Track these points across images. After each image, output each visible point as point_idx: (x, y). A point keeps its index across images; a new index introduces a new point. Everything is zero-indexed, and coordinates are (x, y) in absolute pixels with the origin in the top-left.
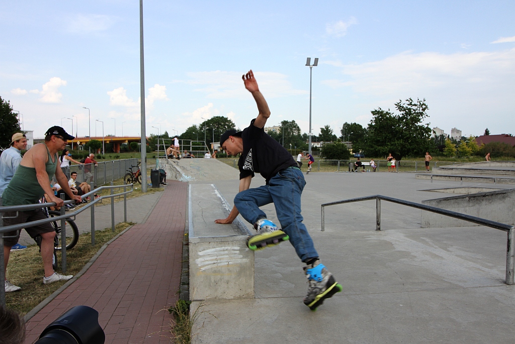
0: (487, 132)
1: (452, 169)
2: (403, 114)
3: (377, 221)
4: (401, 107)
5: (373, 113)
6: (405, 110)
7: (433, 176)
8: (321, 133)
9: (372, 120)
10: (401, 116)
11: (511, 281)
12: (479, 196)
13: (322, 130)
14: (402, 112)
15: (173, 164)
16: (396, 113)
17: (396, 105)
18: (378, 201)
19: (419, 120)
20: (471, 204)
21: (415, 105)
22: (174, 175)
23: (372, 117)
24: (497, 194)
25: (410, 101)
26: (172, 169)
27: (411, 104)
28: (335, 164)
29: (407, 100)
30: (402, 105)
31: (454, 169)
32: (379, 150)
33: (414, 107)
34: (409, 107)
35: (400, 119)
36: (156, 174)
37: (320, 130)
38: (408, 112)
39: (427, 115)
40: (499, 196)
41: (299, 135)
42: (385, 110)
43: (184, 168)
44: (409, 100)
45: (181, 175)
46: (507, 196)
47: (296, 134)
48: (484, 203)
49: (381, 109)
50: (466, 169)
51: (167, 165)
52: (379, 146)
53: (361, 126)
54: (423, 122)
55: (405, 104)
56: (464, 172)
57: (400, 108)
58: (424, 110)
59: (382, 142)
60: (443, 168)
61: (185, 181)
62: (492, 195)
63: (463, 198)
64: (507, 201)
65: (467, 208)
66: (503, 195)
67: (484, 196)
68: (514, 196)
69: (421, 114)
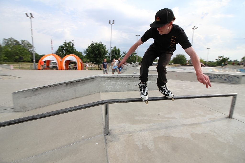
12: (75, 82)
20: (68, 87)
24: (88, 79)
40: (90, 80)
48: (79, 85)
62: (85, 80)
63: (61, 84)
64: (95, 82)
65: (65, 90)
66: (92, 79)
67: (79, 82)
68: (99, 79)
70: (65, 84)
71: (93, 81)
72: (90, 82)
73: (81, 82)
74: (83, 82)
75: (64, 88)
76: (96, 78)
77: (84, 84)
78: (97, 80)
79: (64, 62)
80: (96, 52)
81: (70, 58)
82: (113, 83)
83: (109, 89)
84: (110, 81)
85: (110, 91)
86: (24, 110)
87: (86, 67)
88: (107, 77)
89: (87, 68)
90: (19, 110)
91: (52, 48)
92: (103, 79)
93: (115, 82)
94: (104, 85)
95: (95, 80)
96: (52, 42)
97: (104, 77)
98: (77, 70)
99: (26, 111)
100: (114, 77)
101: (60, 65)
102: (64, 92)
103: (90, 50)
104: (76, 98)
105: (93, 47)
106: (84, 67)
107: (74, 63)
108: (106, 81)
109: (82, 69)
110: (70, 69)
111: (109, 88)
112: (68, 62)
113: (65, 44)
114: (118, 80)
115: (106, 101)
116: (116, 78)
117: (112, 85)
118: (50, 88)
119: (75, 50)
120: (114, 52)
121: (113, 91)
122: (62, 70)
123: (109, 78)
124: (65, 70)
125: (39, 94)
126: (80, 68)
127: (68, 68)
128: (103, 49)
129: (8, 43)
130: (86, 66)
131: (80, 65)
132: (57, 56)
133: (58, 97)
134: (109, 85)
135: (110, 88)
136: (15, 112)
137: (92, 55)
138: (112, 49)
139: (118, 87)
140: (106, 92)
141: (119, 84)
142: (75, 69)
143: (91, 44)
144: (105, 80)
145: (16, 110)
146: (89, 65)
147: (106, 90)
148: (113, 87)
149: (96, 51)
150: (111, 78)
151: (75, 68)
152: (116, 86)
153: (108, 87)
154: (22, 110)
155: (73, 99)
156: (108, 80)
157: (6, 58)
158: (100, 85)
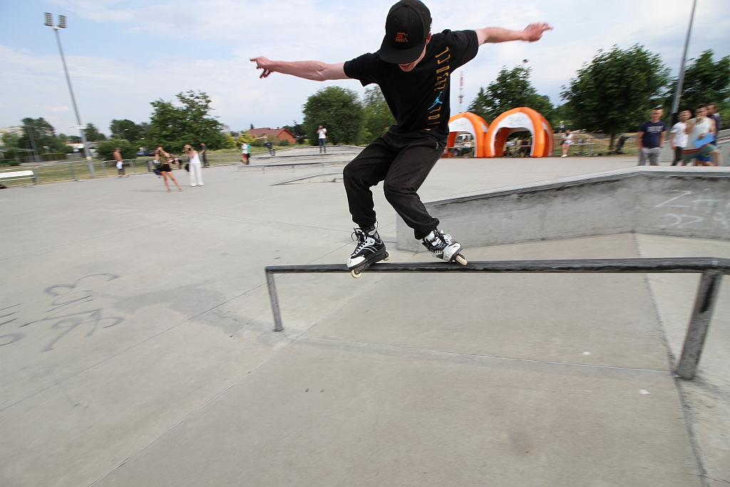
2: (186, 106)
5: (153, 104)
6: (187, 102)
9: (153, 114)
16: (178, 105)
17: (179, 95)
21: (197, 98)
23: (152, 110)
25: (192, 93)
27: (192, 96)
29: (188, 92)
33: (197, 100)
34: (192, 98)
35: (185, 112)
38: (192, 104)
41: (54, 136)
42: (166, 101)
44: (190, 90)
47: (49, 134)
48: (558, 201)
49: (162, 100)
54: (210, 115)
55: (187, 96)
57: (183, 99)
58: (207, 102)
62: (582, 186)
63: (503, 195)
64: (622, 194)
65: (514, 213)
66: (610, 184)
67: (559, 189)
68: (641, 185)
69: (206, 107)
70: (515, 196)
71: (613, 188)
72: (602, 191)
73: (566, 190)
74: (575, 190)
75: (510, 206)
76: (626, 181)
77: (575, 197)
78: (629, 187)
79: (494, 133)
80: (611, 88)
81: (515, 119)
82: (702, 204)
83: (680, 227)
84: (689, 192)
85: (685, 233)
86: (415, 250)
87: (564, 145)
88: (680, 177)
89: (565, 151)
90: (405, 248)
91: (461, 97)
92: (656, 185)
93: (718, 198)
94: (658, 206)
95: (619, 187)
96: (462, 78)
97: (663, 178)
98: (530, 157)
99: (417, 252)
101: (481, 144)
102: (510, 218)
103: (586, 84)
104: (543, 239)
105: (599, 72)
106: (554, 147)
107: (524, 134)
108: (670, 191)
109: (545, 155)
110: (507, 154)
111: (679, 221)
112: (505, 134)
113: (503, 78)
115: (715, 263)
117: (695, 208)
118: (474, 202)
119: (532, 90)
120: (699, 75)
121: (698, 233)
122: (484, 157)
123: (686, 183)
124: (494, 157)
125: (447, 215)
126: (540, 152)
127: (502, 153)
128: (642, 70)
129: (372, 98)
130: (563, 141)
131: (542, 140)
132: (476, 118)
133: (491, 231)
134: (680, 211)
135: (684, 220)
136: (398, 249)
137: (590, 102)
138: (690, 64)
139: (724, 223)
140: (663, 233)
142: (522, 154)
143: (594, 62)
144: (669, 188)
145: (400, 247)
146: (575, 139)
147: (663, 226)
148: (700, 219)
149: (611, 85)
150: (698, 183)
151: (526, 152)
152: (719, 216)
153: (675, 218)
154: (410, 248)
155: (531, 240)
156: (683, 188)
157: (369, 133)
158: (638, 207)
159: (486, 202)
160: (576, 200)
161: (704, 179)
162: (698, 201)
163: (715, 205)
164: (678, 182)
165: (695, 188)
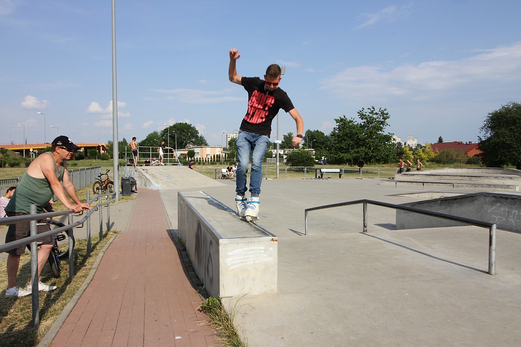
0: (440, 140)
1: (414, 175)
2: (364, 122)
3: (364, 224)
4: (363, 115)
5: (337, 121)
6: (366, 118)
7: (398, 181)
8: (283, 141)
9: (335, 128)
10: (362, 124)
11: (493, 272)
12: (450, 200)
13: (285, 137)
14: (364, 120)
15: (142, 171)
16: (359, 121)
17: (359, 113)
18: (365, 205)
19: (381, 129)
20: (443, 207)
21: (376, 114)
22: (143, 182)
23: (336, 125)
24: (467, 197)
25: (372, 110)
26: (141, 176)
27: (372, 112)
28: (302, 171)
29: (369, 109)
30: (364, 113)
31: (415, 174)
32: (343, 157)
33: (375, 116)
34: (371, 115)
35: (362, 127)
36: (127, 182)
37: (283, 137)
38: (370, 121)
39: (387, 124)
40: (468, 199)
43: (153, 176)
44: (371, 108)
45: (151, 183)
46: (476, 199)
48: (455, 205)
49: (345, 117)
50: (426, 175)
51: (135, 173)
52: (342, 153)
53: (323, 134)
55: (367, 112)
56: (424, 177)
58: (385, 119)
59: (345, 149)
60: (405, 175)
61: (155, 189)
62: (462, 198)
64: (476, 204)
66: (472, 198)
67: (455, 200)
68: (482, 199)
69: (382, 123)
70: (439, 202)
71: (473, 201)
72: (469, 202)
73: (457, 200)
74: (460, 200)
75: (437, 207)
76: (477, 197)
77: (461, 204)
78: (478, 200)
82: (504, 211)
84: (499, 205)
88: (495, 197)
92: (487, 199)
93: (509, 208)
94: (489, 211)
97: (490, 196)
100: (506, 198)
108: (493, 203)
111: (497, 220)
114: (515, 205)
116: (510, 200)
117: (502, 213)
121: (504, 227)
123: (497, 199)
134: (497, 214)
135: (499, 219)
139: (513, 222)
141: (517, 214)
148: (504, 219)
150: (501, 200)
152: (511, 218)
153: (495, 217)
156: (497, 202)
158: (482, 211)
159: (430, 204)
160: (461, 205)
161: (503, 198)
162: (503, 209)
163: (508, 212)
164: (494, 199)
165: (501, 202)
